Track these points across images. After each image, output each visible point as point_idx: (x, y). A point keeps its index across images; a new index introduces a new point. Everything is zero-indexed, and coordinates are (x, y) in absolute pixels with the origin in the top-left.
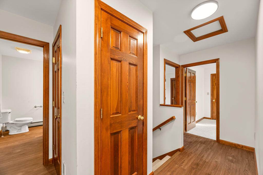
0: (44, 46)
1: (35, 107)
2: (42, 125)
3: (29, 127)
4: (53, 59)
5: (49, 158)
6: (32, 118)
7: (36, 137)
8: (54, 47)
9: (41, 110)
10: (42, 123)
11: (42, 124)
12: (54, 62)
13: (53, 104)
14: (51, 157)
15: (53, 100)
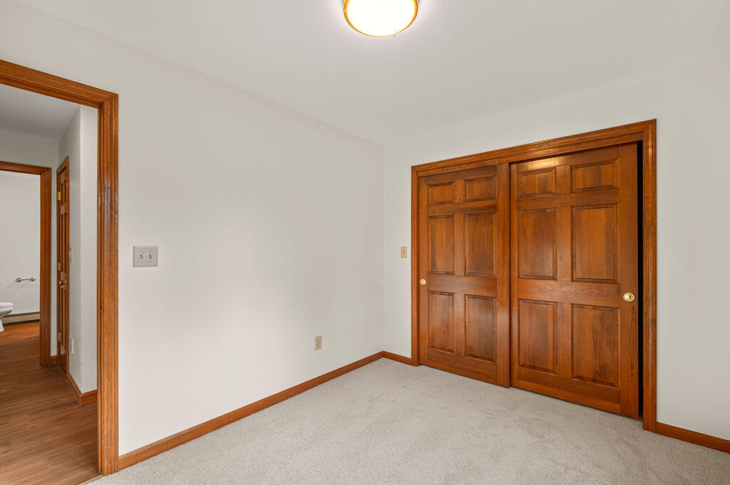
0: (43, 171)
1: (19, 280)
2: (38, 321)
3: (4, 325)
4: (58, 194)
5: (52, 355)
6: (11, 304)
7: (22, 338)
8: (59, 175)
9: (36, 287)
10: (39, 315)
11: (38, 317)
12: (60, 199)
13: (58, 267)
14: (54, 353)
15: (58, 261)
